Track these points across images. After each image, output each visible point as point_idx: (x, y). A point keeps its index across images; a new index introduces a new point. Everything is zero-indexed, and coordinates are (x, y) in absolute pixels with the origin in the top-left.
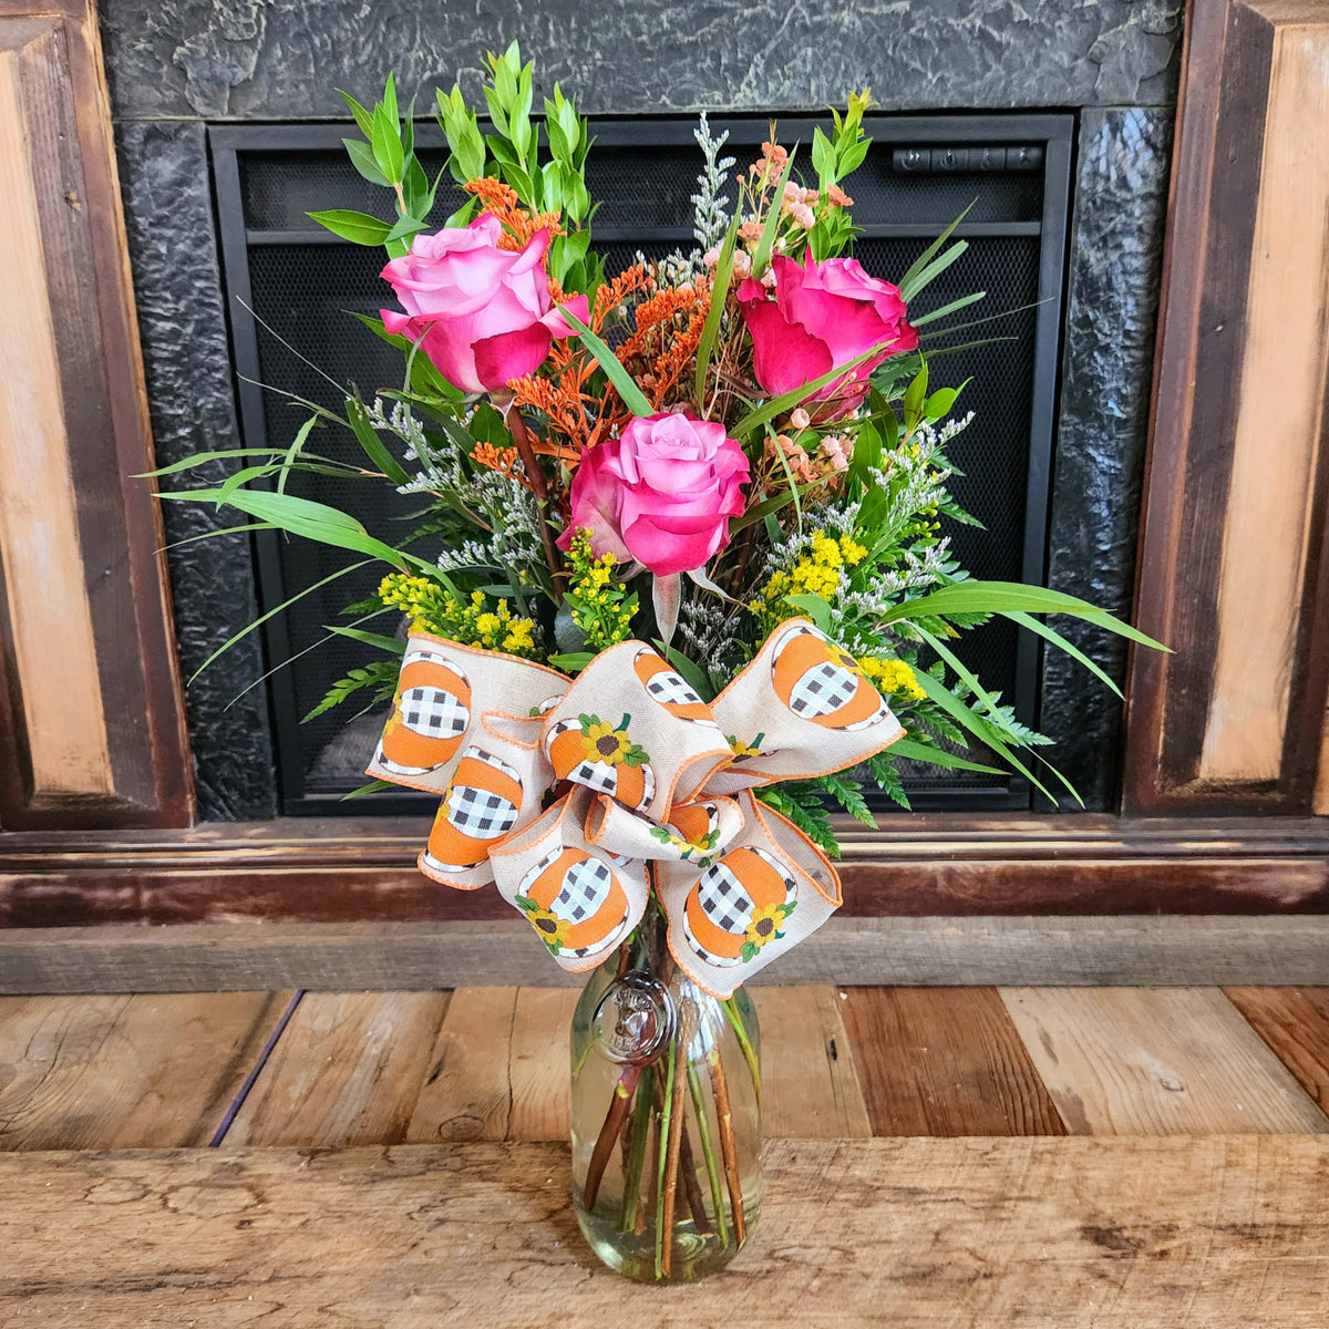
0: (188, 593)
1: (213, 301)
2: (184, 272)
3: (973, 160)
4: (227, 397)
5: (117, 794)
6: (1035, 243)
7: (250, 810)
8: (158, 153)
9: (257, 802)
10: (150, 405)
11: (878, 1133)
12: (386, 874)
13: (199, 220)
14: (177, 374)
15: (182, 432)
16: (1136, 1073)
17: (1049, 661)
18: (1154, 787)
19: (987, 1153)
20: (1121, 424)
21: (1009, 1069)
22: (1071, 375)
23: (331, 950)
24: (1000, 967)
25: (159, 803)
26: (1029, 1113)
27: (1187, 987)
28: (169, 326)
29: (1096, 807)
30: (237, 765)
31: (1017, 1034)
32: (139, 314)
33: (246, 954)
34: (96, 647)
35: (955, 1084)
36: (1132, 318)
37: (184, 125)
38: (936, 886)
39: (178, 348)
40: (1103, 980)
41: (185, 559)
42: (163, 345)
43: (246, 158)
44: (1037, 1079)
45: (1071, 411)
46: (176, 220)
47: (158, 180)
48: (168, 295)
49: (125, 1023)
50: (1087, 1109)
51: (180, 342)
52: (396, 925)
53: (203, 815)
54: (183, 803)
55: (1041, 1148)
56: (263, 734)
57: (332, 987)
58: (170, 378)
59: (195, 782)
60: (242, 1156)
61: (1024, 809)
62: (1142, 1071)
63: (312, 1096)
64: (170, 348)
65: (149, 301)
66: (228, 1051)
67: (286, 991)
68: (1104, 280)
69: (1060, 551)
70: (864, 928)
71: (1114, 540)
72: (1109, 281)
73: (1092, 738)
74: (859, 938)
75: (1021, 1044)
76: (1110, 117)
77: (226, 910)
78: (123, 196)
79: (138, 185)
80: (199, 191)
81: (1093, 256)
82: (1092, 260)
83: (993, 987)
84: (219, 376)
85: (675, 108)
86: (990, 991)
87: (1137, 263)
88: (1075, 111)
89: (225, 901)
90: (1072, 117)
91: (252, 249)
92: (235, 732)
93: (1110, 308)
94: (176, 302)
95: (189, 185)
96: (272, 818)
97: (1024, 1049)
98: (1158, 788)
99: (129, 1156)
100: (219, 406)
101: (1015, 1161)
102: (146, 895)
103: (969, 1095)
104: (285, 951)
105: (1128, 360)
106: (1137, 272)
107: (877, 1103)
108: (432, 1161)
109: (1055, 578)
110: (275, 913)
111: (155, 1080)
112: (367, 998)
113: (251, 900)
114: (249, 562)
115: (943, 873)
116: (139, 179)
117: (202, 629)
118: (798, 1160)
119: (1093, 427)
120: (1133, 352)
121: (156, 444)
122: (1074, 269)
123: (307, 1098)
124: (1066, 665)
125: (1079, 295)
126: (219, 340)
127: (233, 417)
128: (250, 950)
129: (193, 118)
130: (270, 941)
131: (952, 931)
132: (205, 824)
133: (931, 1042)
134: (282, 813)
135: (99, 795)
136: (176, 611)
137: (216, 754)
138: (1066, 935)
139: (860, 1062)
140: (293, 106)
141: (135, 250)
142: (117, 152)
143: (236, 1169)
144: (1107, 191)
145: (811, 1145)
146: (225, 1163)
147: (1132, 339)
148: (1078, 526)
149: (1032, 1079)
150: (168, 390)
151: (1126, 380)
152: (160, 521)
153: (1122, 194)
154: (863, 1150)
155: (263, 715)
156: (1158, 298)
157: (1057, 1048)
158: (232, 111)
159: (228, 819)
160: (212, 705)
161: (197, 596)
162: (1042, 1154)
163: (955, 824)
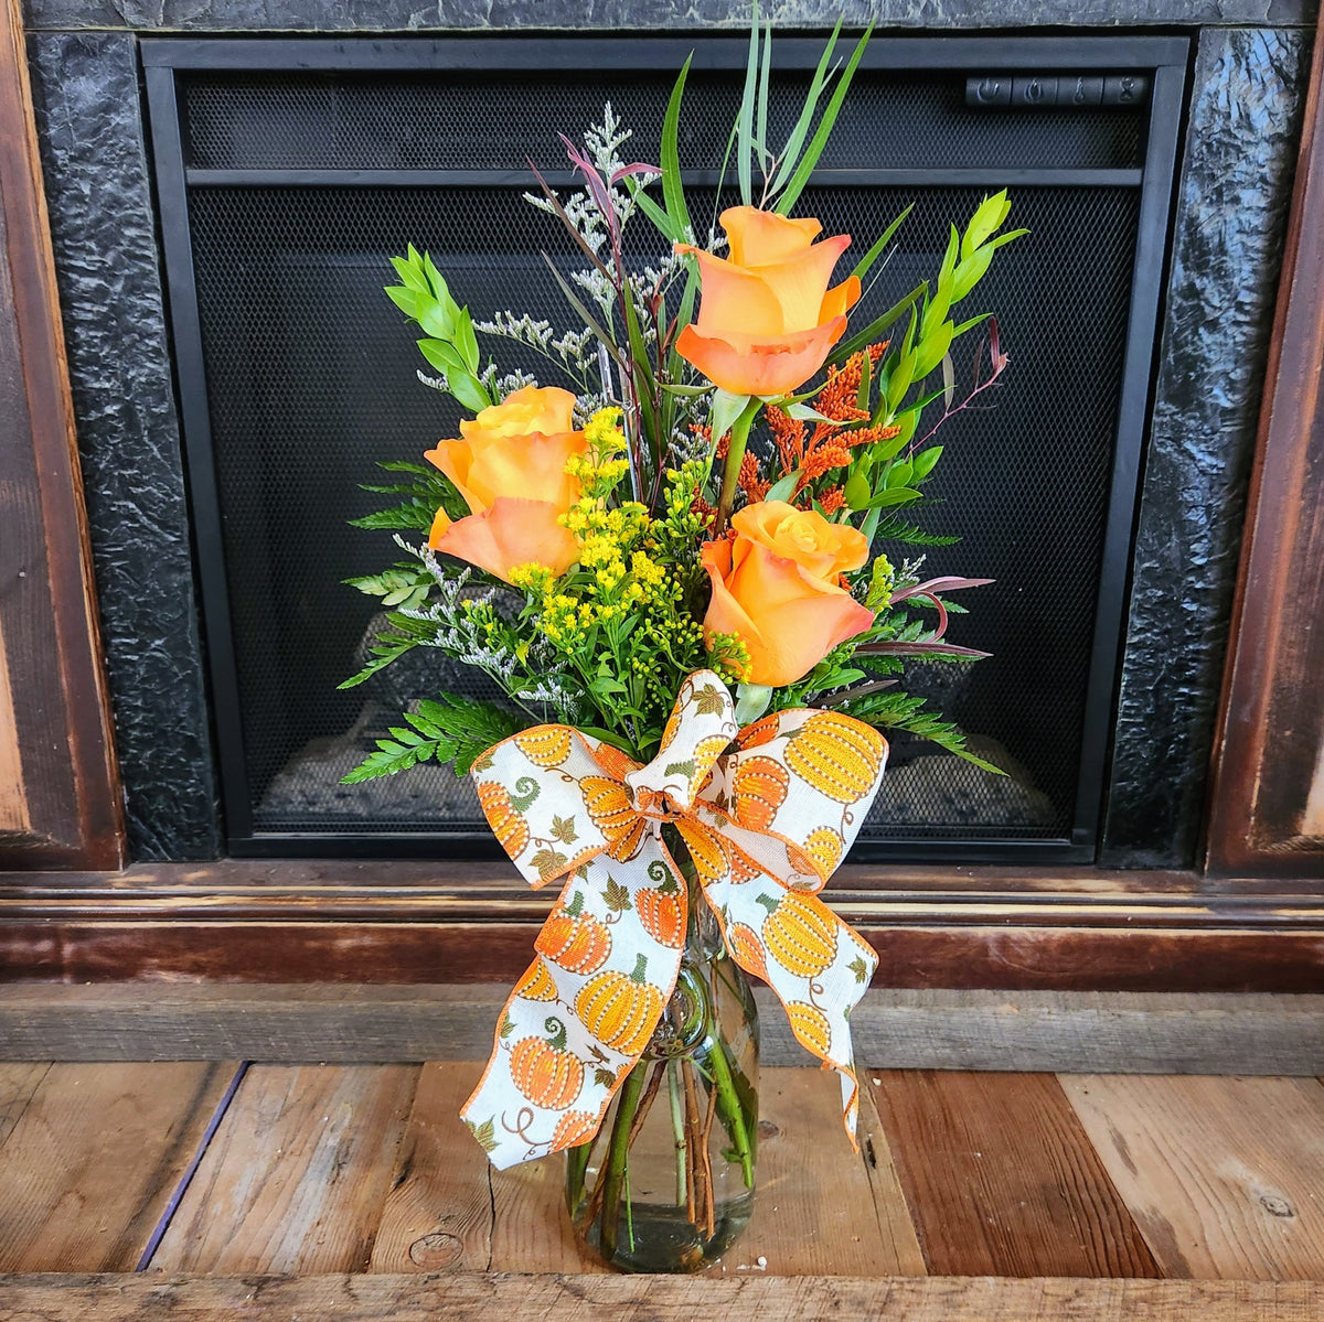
0: (117, 599)
1: (147, 253)
2: (111, 217)
3: (1062, 90)
4: (162, 369)
5: (34, 832)
6: (1134, 194)
7: (189, 850)
8: (81, 71)
9: (196, 840)
10: (71, 377)
11: (934, 1269)
12: (345, 929)
13: (130, 154)
14: (104, 340)
15: (109, 410)
16: (1233, 1191)
17: (1126, 694)
18: (1246, 842)
19: (1069, 1300)
20: (1226, 413)
21: (1080, 1181)
22: (1171, 355)
23: (281, 1017)
24: (1061, 1051)
25: (84, 842)
26: (1111, 1242)
27: (1278, 1077)
28: (93, 282)
29: (1175, 863)
30: (175, 799)
31: (1086, 1137)
32: (58, 267)
33: (184, 1020)
34: (9, 662)
35: (1019, 1202)
36: (1248, 288)
37: (111, 38)
38: (987, 956)
39: (105, 309)
40: (1181, 1068)
41: (112, 560)
42: (87, 306)
43: (187, 80)
44: (1116, 1197)
45: (1170, 399)
46: (101, 154)
47: (80, 105)
48: (93, 245)
49: (42, 1102)
50: (1181, 1239)
51: (108, 302)
52: (357, 988)
53: (134, 854)
54: (111, 842)
55: (1133, 1294)
56: (203, 763)
57: (282, 1059)
58: (95, 346)
59: (125, 815)
60: (176, 1285)
61: (1088, 864)
62: (1240, 1188)
63: (259, 1200)
64: (95, 309)
65: (71, 253)
66: (160, 1139)
67: (229, 1062)
68: (1216, 240)
69: (1147, 565)
70: (902, 1002)
71: (1209, 553)
72: (1222, 244)
73: (1173, 784)
74: (897, 1014)
75: (1092, 1149)
76: (1234, 42)
77: (161, 968)
78: (37, 123)
79: (55, 111)
80: (129, 118)
81: (1204, 213)
82: (1203, 217)
83: (1052, 1074)
84: (153, 343)
85: (705, 24)
86: (1048, 1079)
87: (1258, 221)
88: (1191, 32)
89: (160, 957)
90: (1187, 40)
91: (193, 190)
92: (172, 760)
93: (1221, 274)
94: (103, 254)
95: (117, 111)
96: (214, 859)
97: (1095, 1157)
98: (1250, 844)
99: (40, 1282)
100: (153, 379)
101: (1103, 1312)
102: (68, 949)
103: (1037, 1217)
104: (229, 1017)
105: (1240, 338)
106: (1255, 231)
107: (929, 1227)
108: (402, 1297)
109: (1139, 596)
110: (216, 972)
111: (77, 1175)
112: (324, 1072)
113: (191, 956)
114: (188, 564)
115: (996, 941)
116: (57, 103)
117: (133, 641)
118: (842, 1304)
119: (1194, 418)
120: (1246, 329)
121: (79, 424)
122: (1181, 227)
123: (253, 1202)
124: (1146, 698)
125: (1185, 259)
126: (154, 301)
127: (169, 391)
128: (187, 1015)
129: (121, 28)
130: (211, 1006)
131: (1005, 1008)
132: (136, 866)
133: (986, 1145)
134: (225, 854)
135: (12, 833)
136: (102, 620)
137: (150, 785)
138: (1141, 1016)
139: (904, 1170)
140: (242, 15)
141: (53, 191)
142: (31, 69)
143: (168, 1303)
144: (1227, 132)
145: (857, 1286)
146: (156, 1294)
147: (1247, 313)
148: (1170, 535)
149: (1111, 1198)
150: (93, 359)
151: (1236, 362)
152: (84, 516)
153: (1244, 135)
154: (920, 1293)
155: (204, 742)
156: (1280, 263)
157: (1134, 1154)
158: (168, 21)
159: (164, 860)
160: (145, 729)
161: (128, 603)
162: (1135, 1302)
163: (1009, 881)
